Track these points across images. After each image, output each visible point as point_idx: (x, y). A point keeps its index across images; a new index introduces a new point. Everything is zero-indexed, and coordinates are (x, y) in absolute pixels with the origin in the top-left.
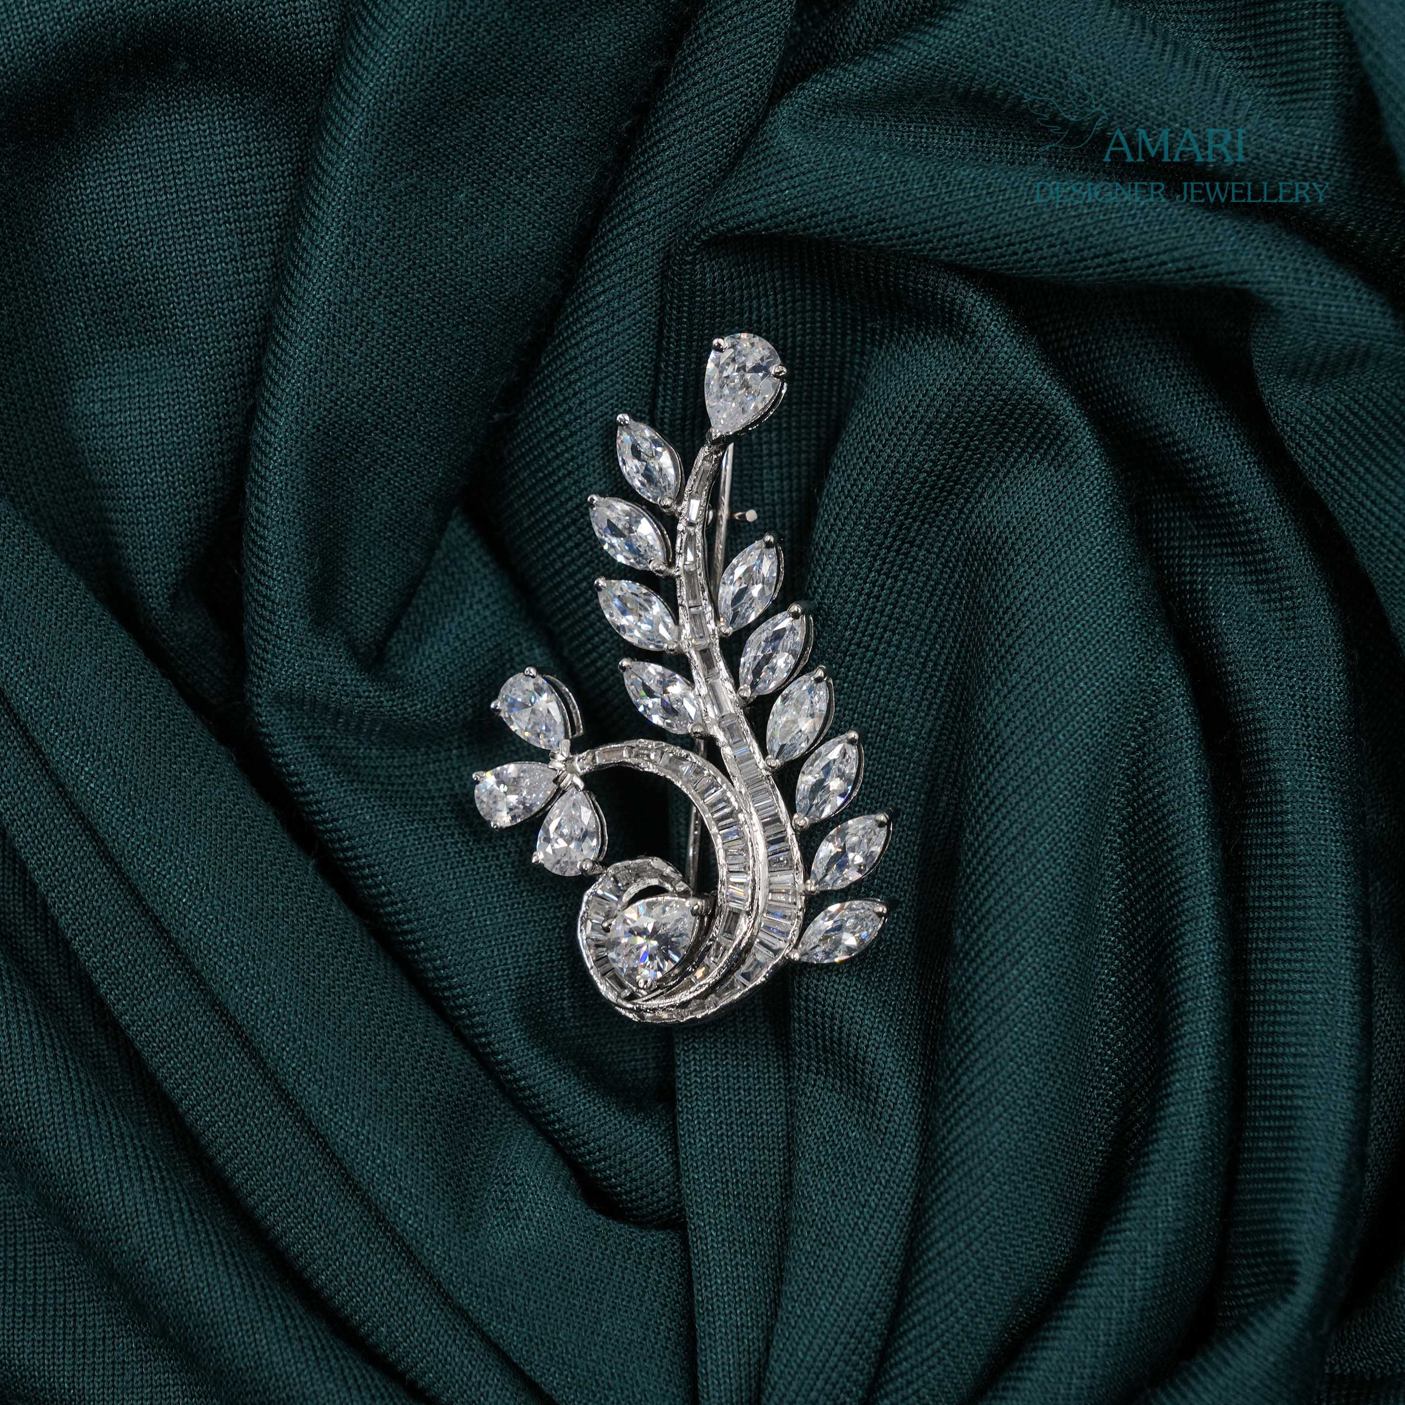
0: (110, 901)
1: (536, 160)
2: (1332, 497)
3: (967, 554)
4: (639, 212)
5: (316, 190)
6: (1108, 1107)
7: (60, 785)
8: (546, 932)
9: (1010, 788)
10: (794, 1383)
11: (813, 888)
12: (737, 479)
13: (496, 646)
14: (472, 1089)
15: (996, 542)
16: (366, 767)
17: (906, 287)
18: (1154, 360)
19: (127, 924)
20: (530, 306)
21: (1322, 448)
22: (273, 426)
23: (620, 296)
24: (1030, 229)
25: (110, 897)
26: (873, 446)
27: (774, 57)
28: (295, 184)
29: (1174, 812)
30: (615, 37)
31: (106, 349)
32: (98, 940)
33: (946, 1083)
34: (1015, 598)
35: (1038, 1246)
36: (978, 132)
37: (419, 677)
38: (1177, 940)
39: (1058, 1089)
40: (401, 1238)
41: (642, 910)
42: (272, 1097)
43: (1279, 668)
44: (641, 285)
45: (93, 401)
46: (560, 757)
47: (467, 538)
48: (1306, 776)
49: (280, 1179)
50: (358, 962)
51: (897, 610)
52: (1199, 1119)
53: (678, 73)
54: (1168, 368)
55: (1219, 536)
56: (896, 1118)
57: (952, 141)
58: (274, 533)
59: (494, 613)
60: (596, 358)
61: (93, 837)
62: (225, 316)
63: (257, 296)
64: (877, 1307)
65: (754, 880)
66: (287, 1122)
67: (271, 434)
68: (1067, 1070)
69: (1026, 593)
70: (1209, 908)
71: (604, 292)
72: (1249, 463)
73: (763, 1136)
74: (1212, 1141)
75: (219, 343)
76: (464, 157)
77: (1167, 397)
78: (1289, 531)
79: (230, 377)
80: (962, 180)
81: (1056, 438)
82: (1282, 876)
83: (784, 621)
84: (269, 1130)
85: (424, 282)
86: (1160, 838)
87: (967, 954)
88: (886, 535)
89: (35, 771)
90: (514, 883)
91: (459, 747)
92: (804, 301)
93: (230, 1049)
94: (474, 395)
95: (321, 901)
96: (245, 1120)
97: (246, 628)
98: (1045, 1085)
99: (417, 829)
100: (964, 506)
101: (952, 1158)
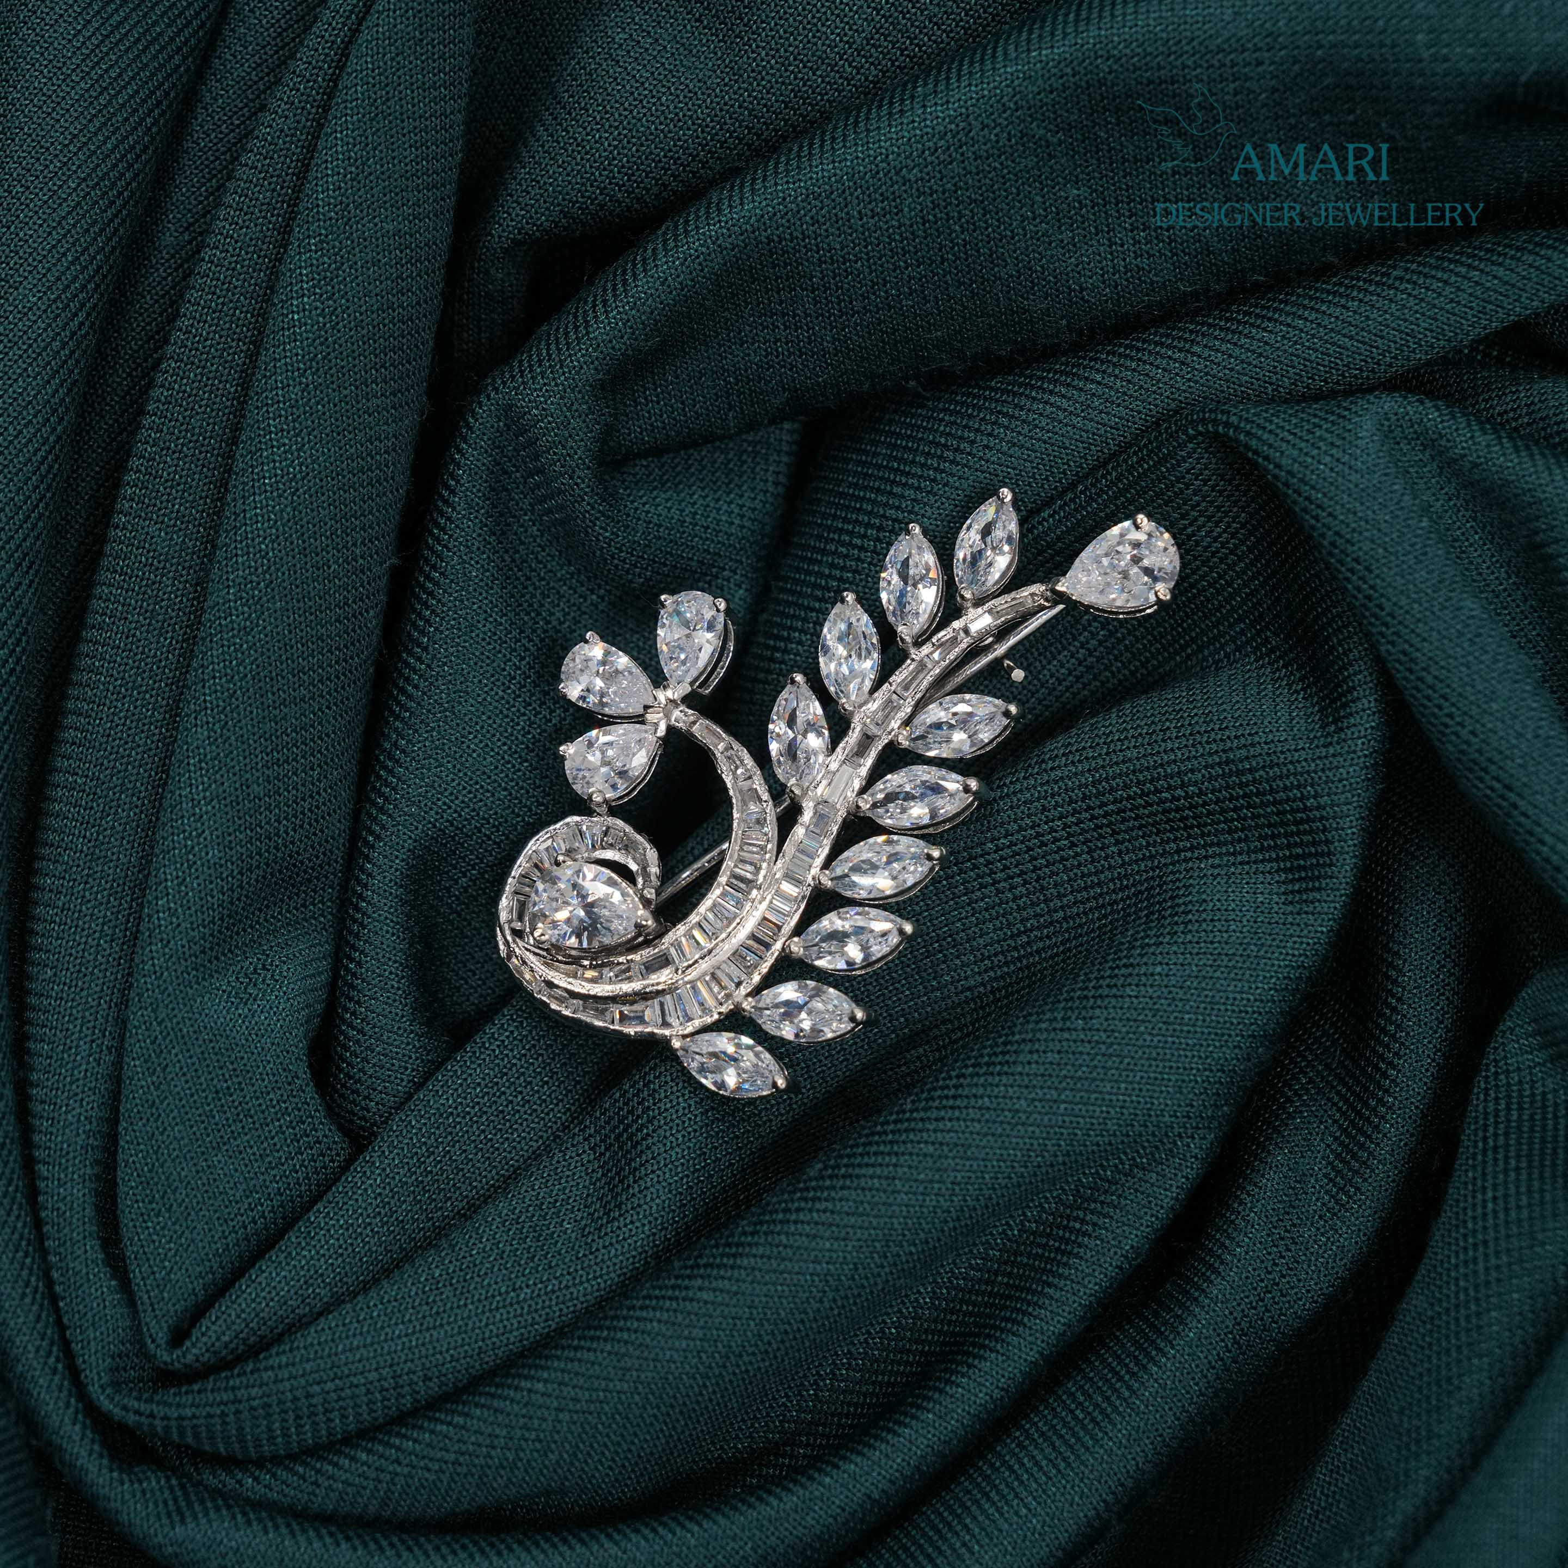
0: (210, 417)
2: (1467, 1159)
3: (1147, 889)
4: (1193, 354)
5: (972, 63)
6: (780, 1422)
7: (272, 289)
8: (509, 811)
9: (980, 1102)
10: (311, 1364)
13: (715, 554)
14: (320, 866)
15: (1178, 905)
16: (516, 534)
17: (1328, 638)
18: (1450, 902)
19: (203, 449)
20: (1031, 331)
21: (1502, 1114)
22: (738, 202)
23: (1107, 400)
24: (1472, 703)
25: (213, 414)
26: (1168, 728)
27: (1427, 354)
28: (960, 39)
29: (1081, 1258)
32: (168, 437)
33: (681, 1268)
34: (1146, 964)
35: (610, 1468)
36: (1514, 583)
37: (632, 513)
38: (974, 1356)
39: (759, 1368)
40: (141, 919)
42: (164, 703)
43: (1282, 1239)
44: (1132, 410)
45: (623, 29)
46: (669, 694)
47: (785, 448)
48: (1211, 1344)
49: (100, 772)
50: (344, 674)
51: (1047, 870)
52: (839, 1510)
53: (1341, 284)
54: (1453, 919)
55: (1349, 1089)
56: (613, 1252)
57: (1488, 568)
58: (648, 282)
59: (742, 527)
60: (1036, 426)
61: (252, 356)
62: (795, 78)
63: (836, 90)
64: (438, 1377)
66: (154, 735)
67: (730, 206)
68: (783, 1361)
69: (1158, 969)
70: (1025, 1360)
71: (1099, 383)
72: (1434, 1060)
73: (498, 1149)
74: (830, 1537)
75: (768, 93)
76: (1111, 165)
77: (1428, 940)
78: (1406, 1144)
79: (747, 127)
80: (1462, 607)
81: (1312, 879)
82: (1107, 1398)
83: (953, 783)
84: (134, 724)
85: (974, 224)
86: (1049, 1267)
87: (807, 1189)
88: (1103, 805)
89: (265, 256)
90: (527, 747)
91: (602, 598)
92: (1240, 560)
93: (174, 631)
94: (914, 350)
95: (368, 598)
96: (124, 697)
97: (545, 328)
98: (754, 1354)
99: (501, 624)
100: (1185, 850)
101: (621, 1330)
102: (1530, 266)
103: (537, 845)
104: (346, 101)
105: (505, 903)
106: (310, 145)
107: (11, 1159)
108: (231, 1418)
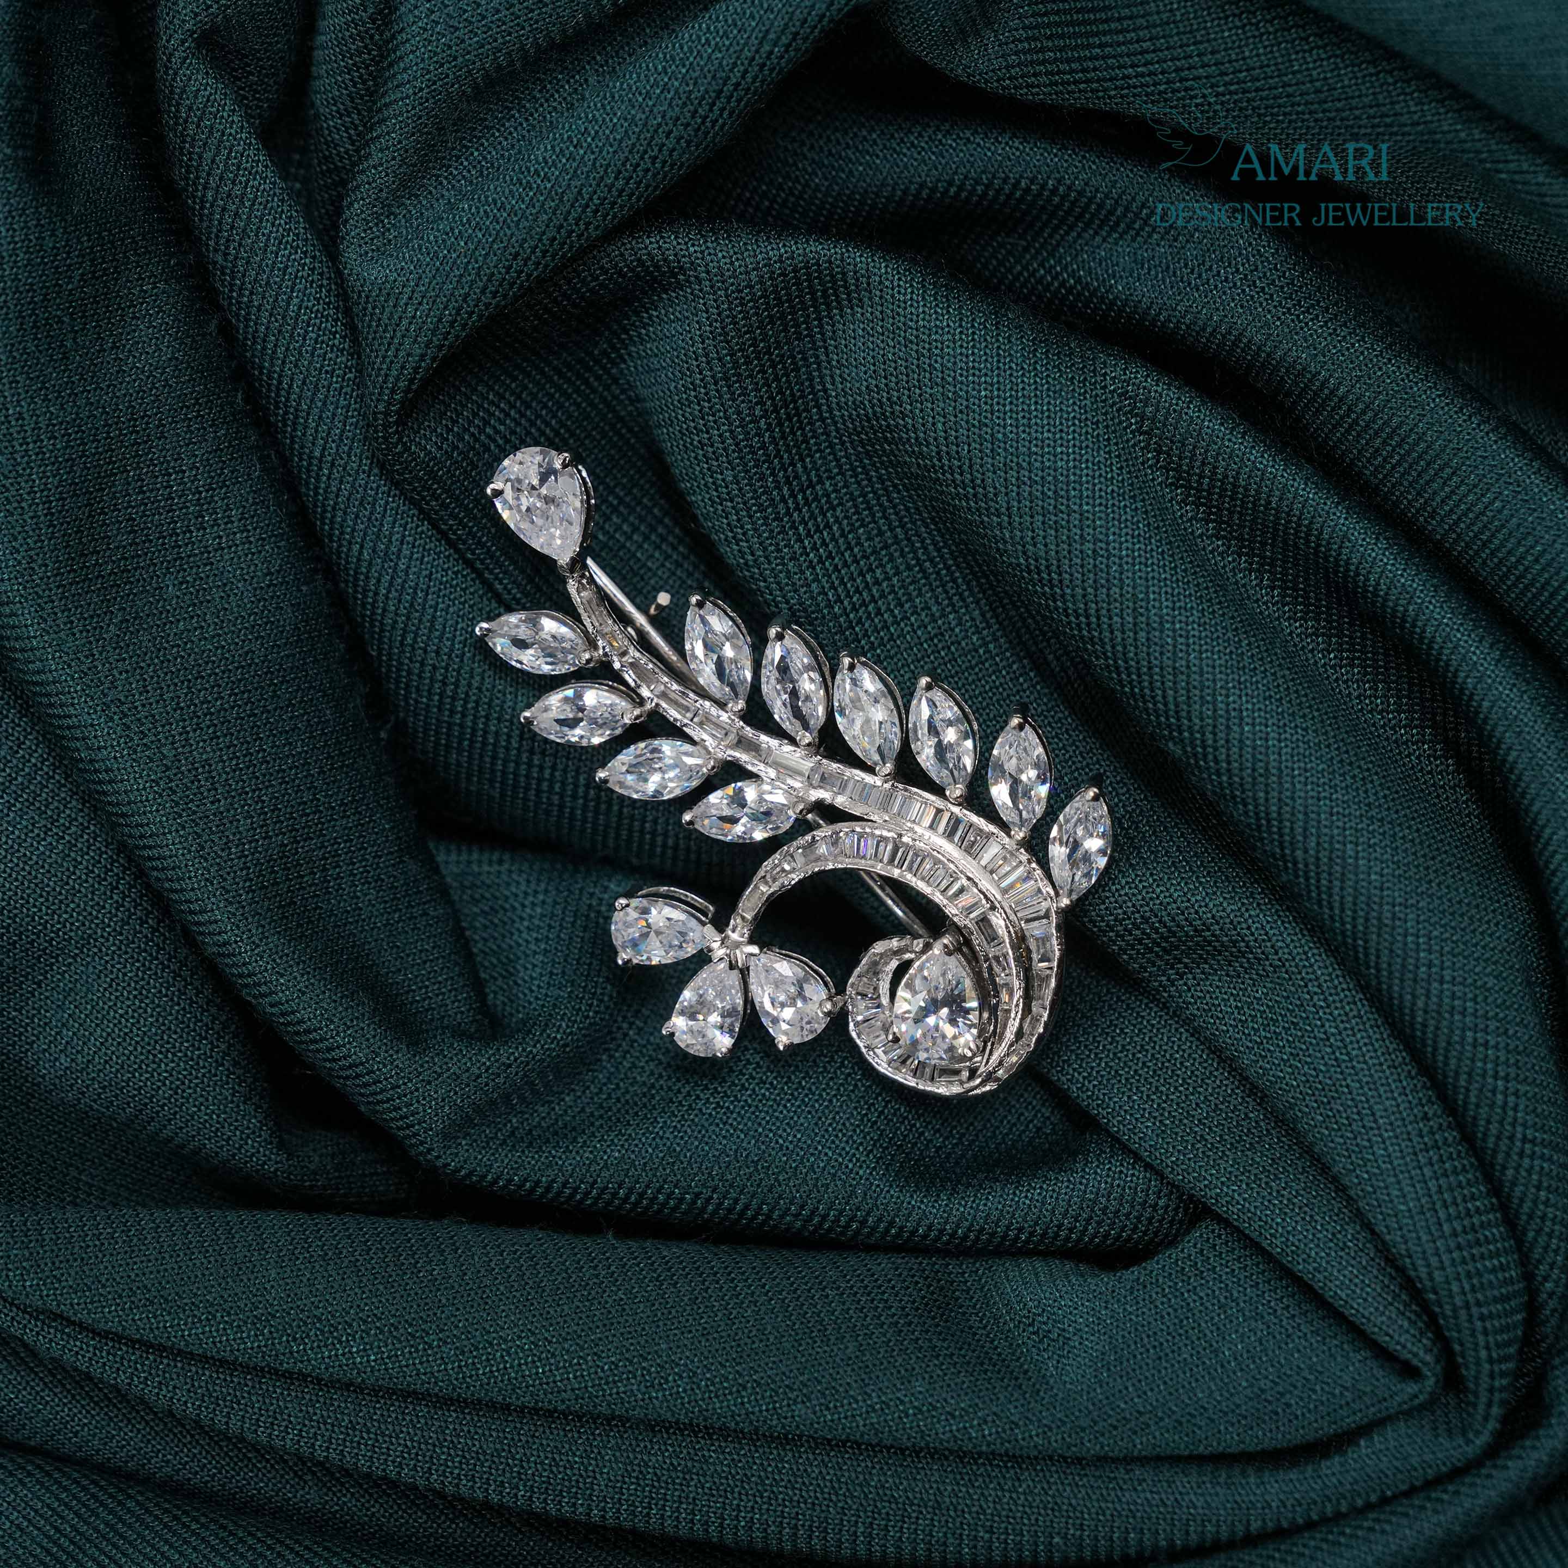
0: (484, 1435)
1: (199, 500)
2: (1098, 98)
3: (863, 447)
4: (322, 455)
5: (51, 705)
6: (1436, 760)
7: (348, 1386)
8: (853, 1096)
9: (1089, 590)
10: (1421, 1234)
11: (1022, 835)
12: (623, 584)
13: (575, 916)
14: (926, 1279)
15: (875, 413)
16: (574, 1117)
17: (591, 291)
18: (847, 144)
19: (516, 1438)
20: (317, 620)
21: (1049, 68)
22: (214, 926)
23: (378, 537)
24: (638, 139)
25: (480, 1431)
26: (699, 442)
27: (299, 222)
28: (31, 720)
29: (1238, 473)
30: (157, 339)
31: (22, 1007)
32: (508, 1475)
33: (1287, 874)
34: (935, 439)
35: (1497, 924)
36: (519, 111)
37: (541, 1003)
38: (1348, 570)
39: (1381, 785)
40: (993, 1453)
41: (908, 995)
42: (775, 1452)
43: (1200, 276)
44: (385, 510)
45: (56, 1059)
46: (715, 945)
47: (464, 857)
48: (1311, 335)
49: (850, 1508)
50: (729, 1274)
51: (856, 550)
52: (1515, 690)
53: (238, 315)
54: (865, 138)
55: (1045, 225)
56: (1280, 944)
57: (506, 139)
58: (305, 1009)
59: (546, 891)
60: (412, 605)
61: (418, 1399)
62: (86, 881)
63: (95, 839)
64: (1423, 1106)
65: (969, 879)
66: (808, 1459)
67: (219, 933)
68: (1371, 762)
69: (940, 426)
70: (1346, 519)
71: (362, 547)
72: (1007, 144)
73: (1192, 1072)
74: (1543, 696)
75: (104, 907)
76: (140, 556)
77: (888, 161)
78: (1094, 162)
79: (141, 926)
80: (544, 158)
81: (834, 282)
82: (1376, 433)
83: (775, 652)
84: (800, 1480)
85: (213, 687)
86: (1250, 505)
87: (1195, 755)
88: (783, 500)
89: (317, 1395)
90: (786, 1083)
91: (631, 1024)
92: (526, 388)
93: (701, 1449)
94: (347, 735)
95: (650, 1258)
96: (773, 1492)
97: (363, 1108)
98: (1366, 792)
99: (665, 1122)
100: (820, 412)
101: (1354, 927)
102: (198, 126)
103: (881, 1063)
104: (151, 1329)
105: (943, 1089)
106: (201, 1361)
107: (1247, 1558)
108: (1484, 1311)
